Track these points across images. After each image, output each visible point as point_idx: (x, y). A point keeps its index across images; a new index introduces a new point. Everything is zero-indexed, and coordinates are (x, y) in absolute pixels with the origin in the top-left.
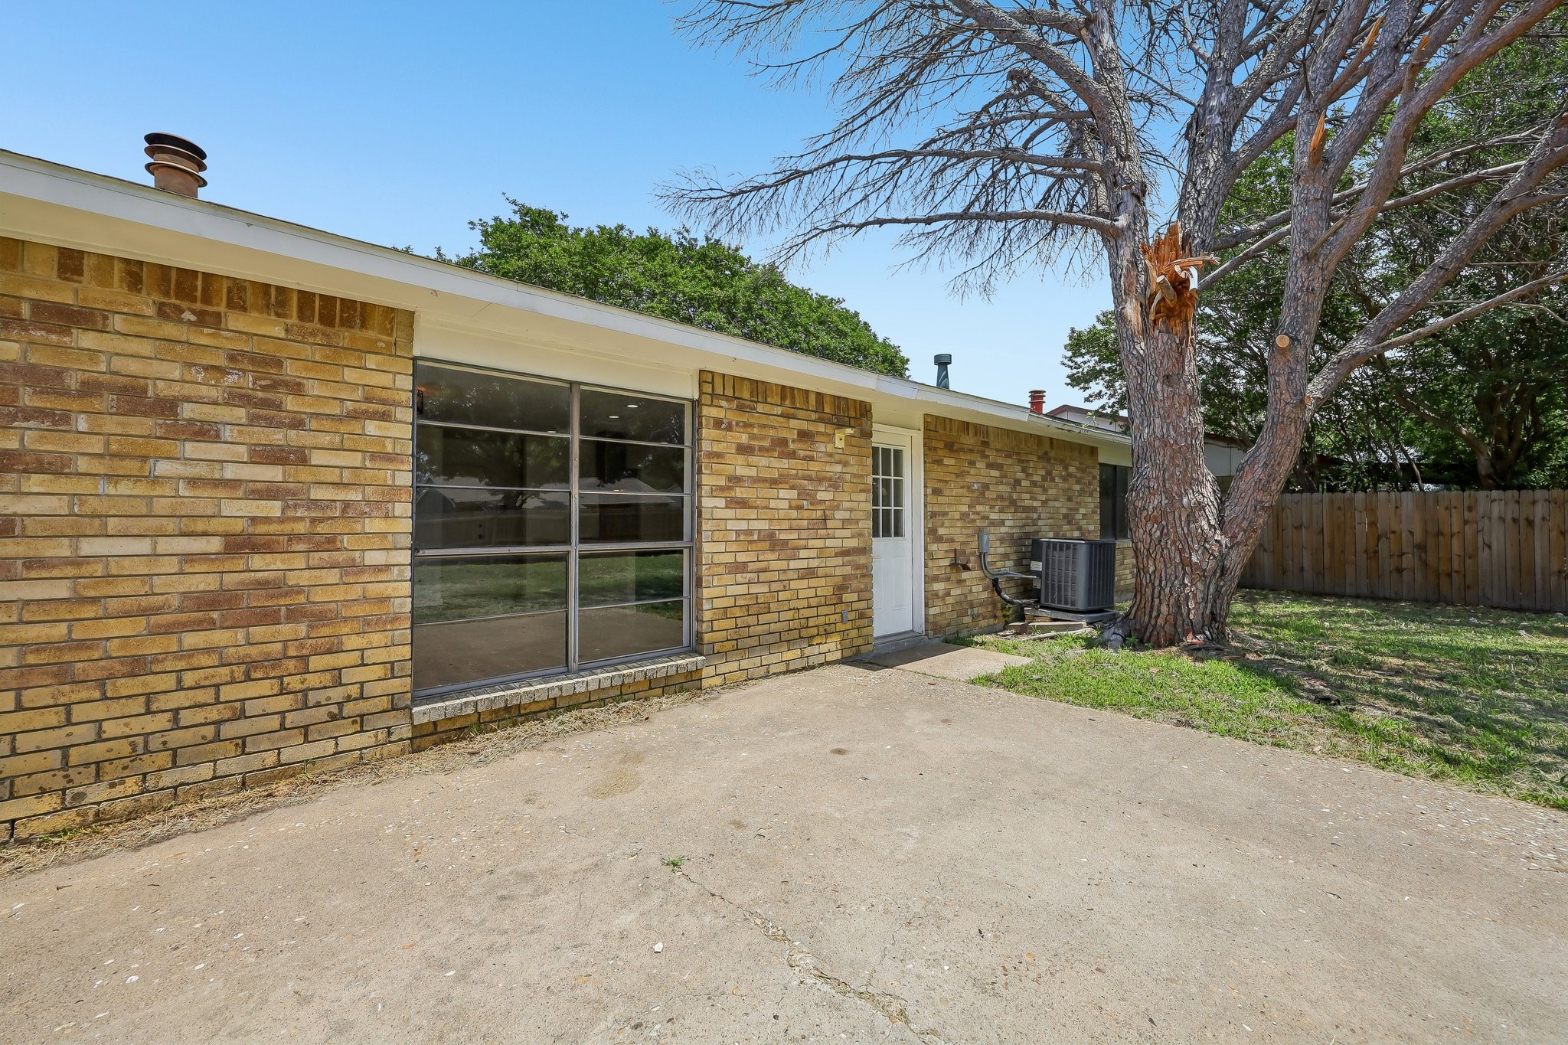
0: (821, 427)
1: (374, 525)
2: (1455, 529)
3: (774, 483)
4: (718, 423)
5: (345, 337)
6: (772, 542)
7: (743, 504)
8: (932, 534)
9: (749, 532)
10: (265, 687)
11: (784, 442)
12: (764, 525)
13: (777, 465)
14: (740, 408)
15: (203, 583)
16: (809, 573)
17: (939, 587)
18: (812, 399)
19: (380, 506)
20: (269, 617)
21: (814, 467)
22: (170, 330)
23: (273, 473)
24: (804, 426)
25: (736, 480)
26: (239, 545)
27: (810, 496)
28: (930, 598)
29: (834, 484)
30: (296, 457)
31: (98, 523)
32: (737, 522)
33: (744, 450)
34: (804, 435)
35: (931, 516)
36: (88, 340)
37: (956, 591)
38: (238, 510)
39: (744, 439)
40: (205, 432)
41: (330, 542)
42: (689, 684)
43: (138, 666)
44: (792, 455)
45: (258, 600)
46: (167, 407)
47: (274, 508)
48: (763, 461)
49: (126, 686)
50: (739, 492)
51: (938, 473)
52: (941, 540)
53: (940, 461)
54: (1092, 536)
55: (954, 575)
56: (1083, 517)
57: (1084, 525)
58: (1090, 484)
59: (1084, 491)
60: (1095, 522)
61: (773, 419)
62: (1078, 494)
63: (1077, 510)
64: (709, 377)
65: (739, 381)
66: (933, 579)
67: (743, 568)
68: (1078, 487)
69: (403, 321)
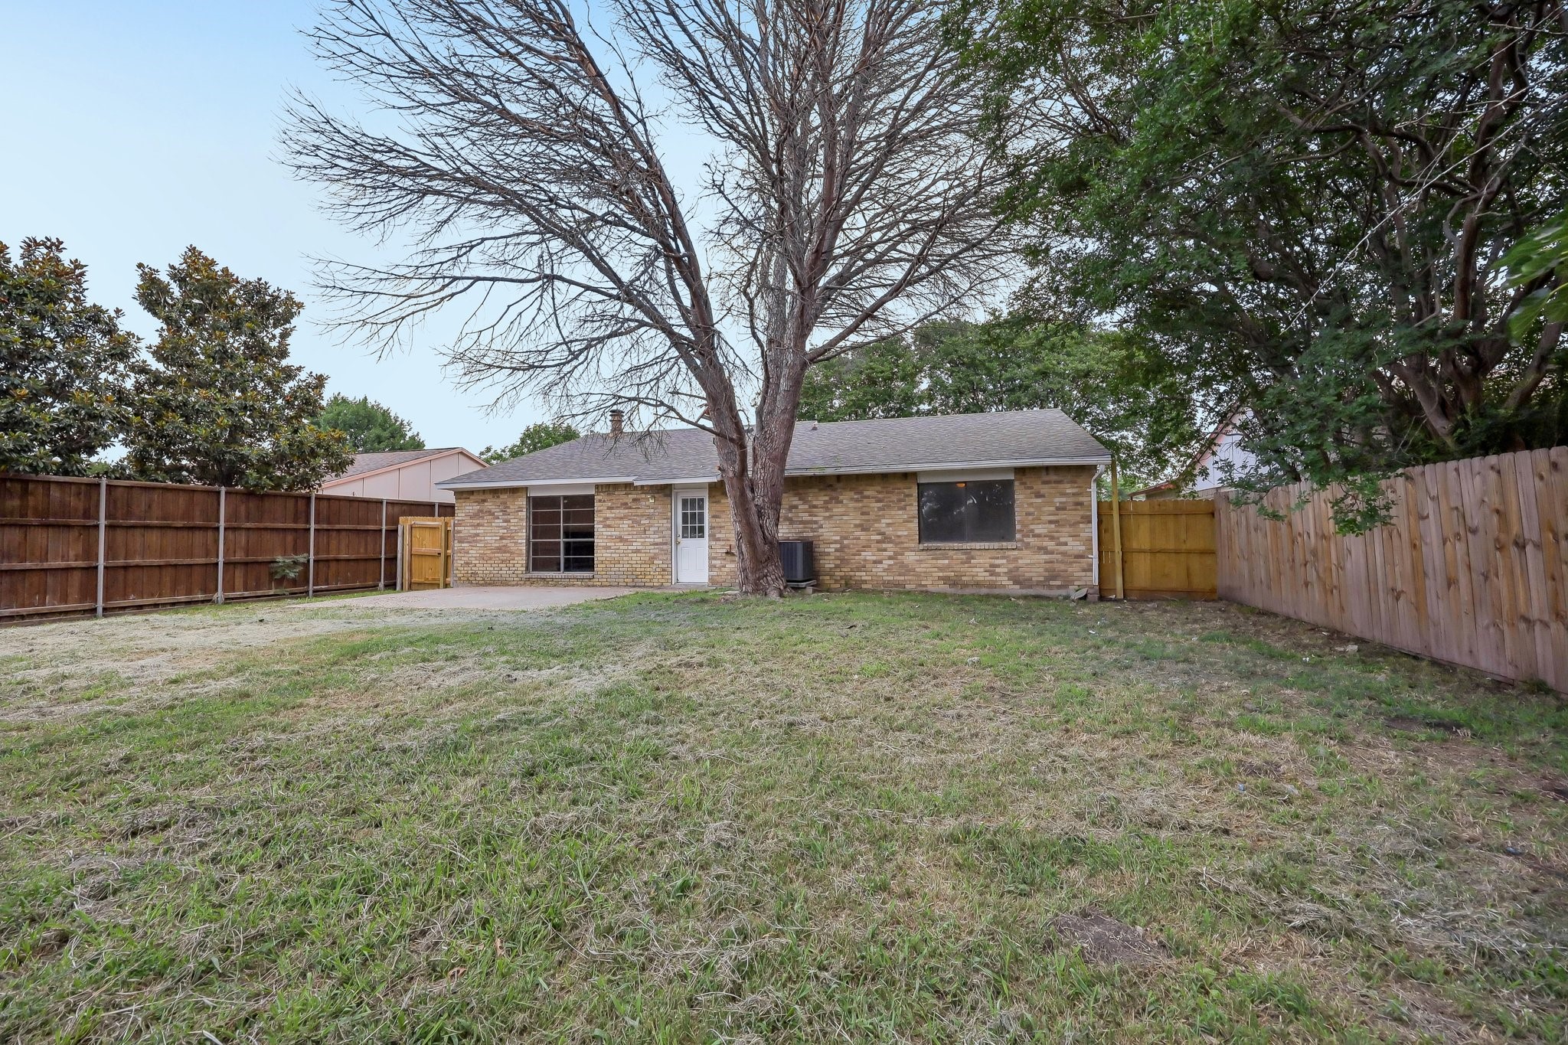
0: (643, 496)
1: (520, 534)
3: (621, 518)
4: (600, 501)
5: (515, 495)
6: (621, 539)
7: (609, 526)
8: (712, 537)
9: (612, 536)
10: (504, 565)
11: (626, 504)
12: (618, 533)
13: (623, 512)
14: (609, 494)
15: (497, 545)
16: (637, 551)
17: (717, 563)
19: (520, 530)
20: (505, 552)
21: (639, 511)
22: (494, 500)
23: (506, 524)
24: (635, 496)
25: (607, 519)
26: (502, 538)
27: (639, 523)
28: (711, 567)
29: (649, 517)
30: (508, 521)
31: (485, 534)
32: (607, 532)
33: (609, 508)
34: (634, 500)
35: (711, 528)
36: (486, 504)
37: (731, 566)
38: (502, 531)
39: (610, 504)
40: (498, 518)
41: (513, 538)
42: (590, 583)
43: (490, 559)
44: (630, 508)
45: (503, 548)
46: (493, 514)
47: (506, 531)
48: (618, 511)
49: (489, 562)
50: (608, 522)
51: (718, 507)
52: (718, 540)
53: (718, 502)
54: (903, 539)
55: (729, 558)
56: (888, 525)
57: (889, 531)
58: (900, 501)
59: (889, 507)
60: (910, 529)
61: (621, 496)
62: (880, 509)
63: (878, 521)
64: (597, 486)
65: (608, 485)
66: (715, 558)
67: (609, 548)
68: (880, 505)
69: (526, 489)
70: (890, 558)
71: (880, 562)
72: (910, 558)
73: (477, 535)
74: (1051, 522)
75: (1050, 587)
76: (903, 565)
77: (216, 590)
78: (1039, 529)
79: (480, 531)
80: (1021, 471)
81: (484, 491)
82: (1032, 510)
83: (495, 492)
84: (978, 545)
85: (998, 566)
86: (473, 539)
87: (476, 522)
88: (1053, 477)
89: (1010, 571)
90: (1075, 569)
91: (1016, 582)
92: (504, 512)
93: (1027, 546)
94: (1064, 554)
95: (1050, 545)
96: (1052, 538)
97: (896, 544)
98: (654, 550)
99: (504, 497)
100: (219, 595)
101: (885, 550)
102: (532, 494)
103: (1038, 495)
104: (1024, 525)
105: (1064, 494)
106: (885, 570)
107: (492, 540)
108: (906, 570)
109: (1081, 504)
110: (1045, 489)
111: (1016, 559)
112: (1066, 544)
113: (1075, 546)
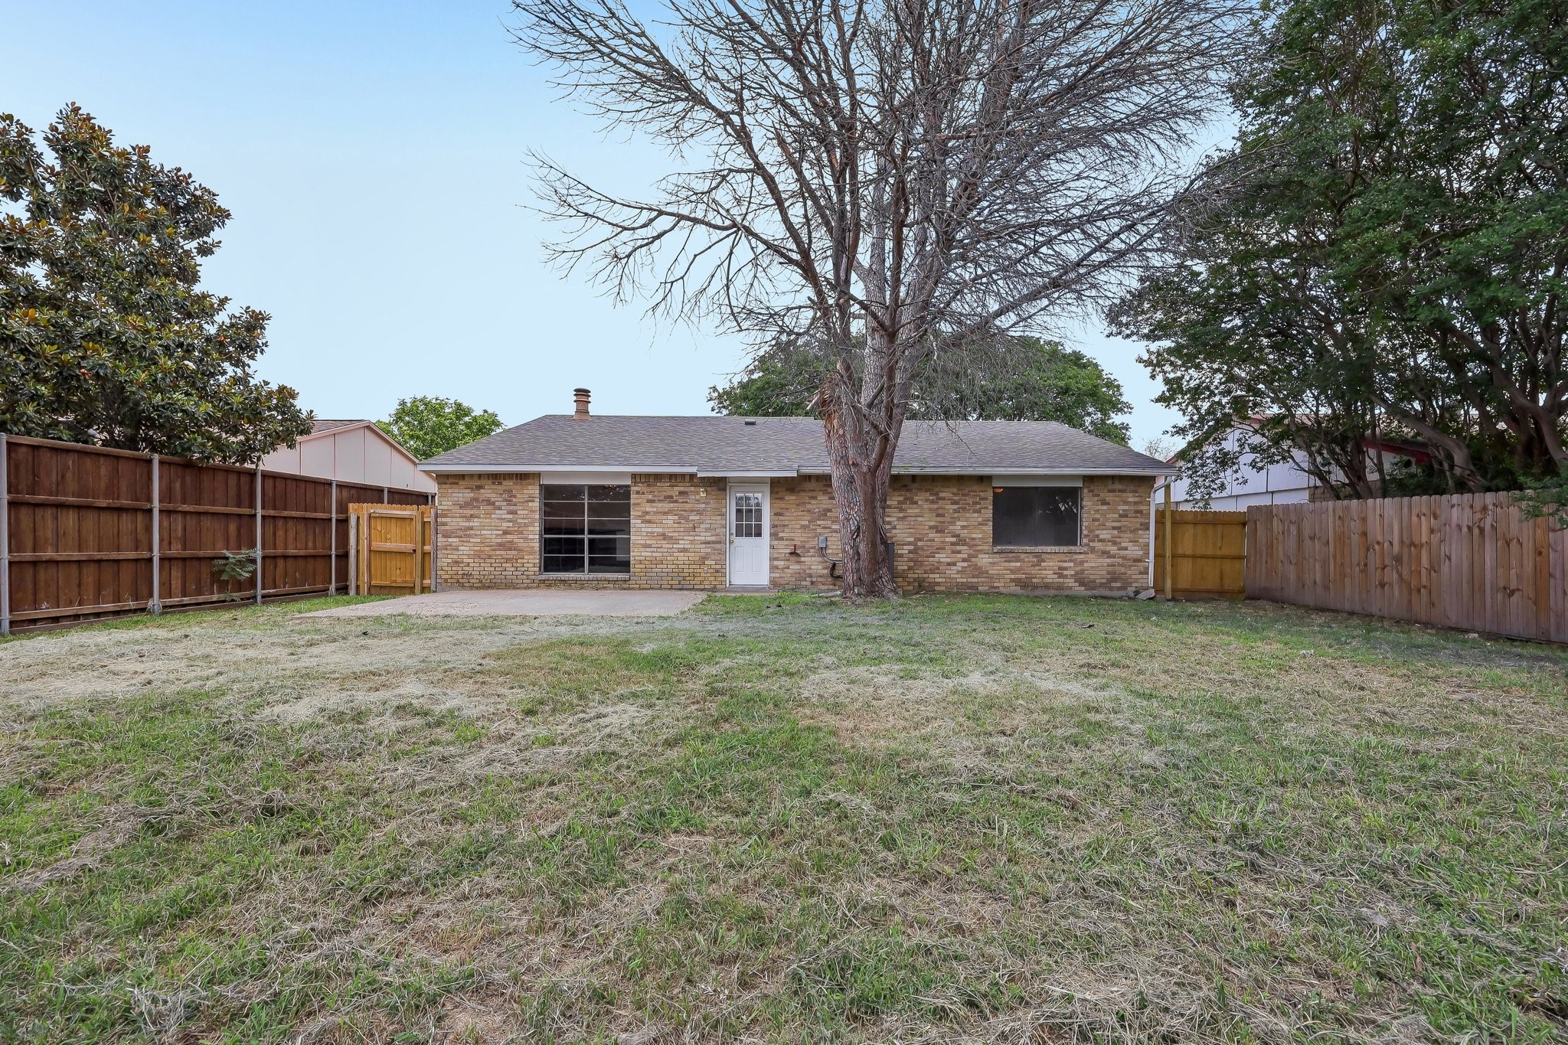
0: (693, 489)
1: (530, 528)
2: (1424, 540)
3: (665, 513)
4: (638, 493)
5: (524, 482)
6: (664, 536)
7: (649, 522)
8: (774, 536)
9: (652, 533)
10: (510, 565)
11: (671, 497)
12: (661, 530)
13: (667, 506)
14: (648, 486)
15: (499, 541)
16: (684, 550)
17: (780, 564)
18: (687, 478)
19: (532, 524)
20: (510, 549)
21: (687, 506)
22: (495, 487)
23: (511, 516)
24: (682, 489)
25: (647, 513)
26: (505, 533)
27: (687, 520)
28: (773, 568)
29: (700, 513)
30: (514, 513)
31: (482, 527)
32: (647, 529)
33: (649, 501)
34: (681, 493)
35: (773, 526)
36: (482, 491)
37: (795, 567)
38: (505, 524)
39: (650, 497)
40: (499, 508)
41: (521, 533)
42: (624, 586)
43: (490, 557)
44: (676, 502)
45: (508, 545)
46: (493, 504)
47: (511, 524)
48: (660, 505)
49: (488, 561)
50: (647, 517)
51: (781, 504)
52: (782, 539)
53: (781, 499)
54: (977, 542)
55: (793, 558)
56: (963, 527)
57: (964, 533)
58: (975, 503)
59: (964, 509)
60: (984, 532)
61: (664, 488)
62: (955, 511)
63: (953, 523)
64: (634, 476)
65: (648, 475)
66: (777, 559)
67: (650, 546)
68: (955, 507)
69: (537, 475)
70: (964, 560)
71: (954, 564)
72: (984, 560)
73: (471, 528)
74: (1114, 528)
75: (1111, 589)
76: (976, 567)
77: (151, 595)
78: (1104, 534)
79: (475, 523)
80: (1089, 479)
81: (480, 476)
82: (1098, 516)
83: (496, 477)
84: (1049, 549)
85: (1066, 569)
86: (465, 533)
87: (469, 512)
88: (1118, 486)
89: (1077, 573)
90: (1133, 572)
91: (1082, 584)
92: (509, 502)
93: (1093, 550)
94: (1124, 558)
95: (1113, 549)
96: (1115, 543)
97: (970, 546)
98: (705, 550)
99: (508, 484)
100: (155, 602)
101: (959, 552)
102: (545, 481)
103: (1104, 503)
104: (1091, 531)
105: (1126, 503)
106: (958, 572)
107: (492, 535)
108: (979, 572)
109: (1140, 512)
110: (1110, 497)
111: (1082, 562)
112: (1126, 549)
113: (1134, 551)
